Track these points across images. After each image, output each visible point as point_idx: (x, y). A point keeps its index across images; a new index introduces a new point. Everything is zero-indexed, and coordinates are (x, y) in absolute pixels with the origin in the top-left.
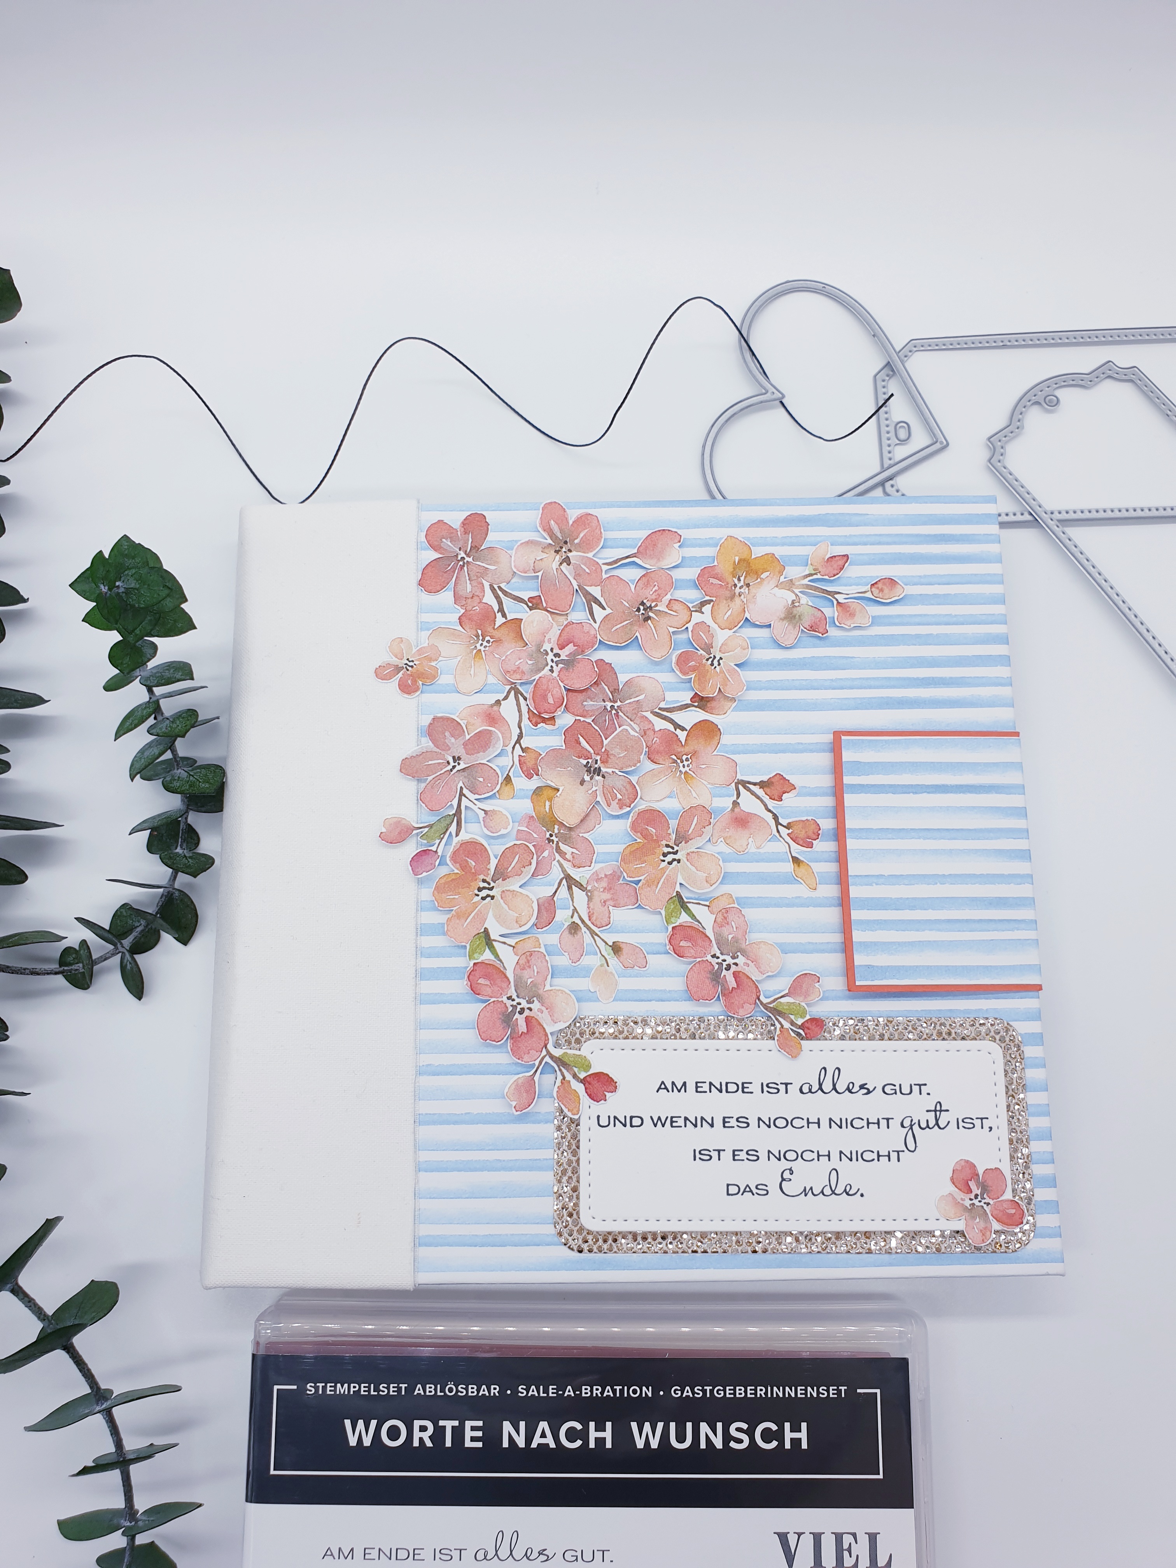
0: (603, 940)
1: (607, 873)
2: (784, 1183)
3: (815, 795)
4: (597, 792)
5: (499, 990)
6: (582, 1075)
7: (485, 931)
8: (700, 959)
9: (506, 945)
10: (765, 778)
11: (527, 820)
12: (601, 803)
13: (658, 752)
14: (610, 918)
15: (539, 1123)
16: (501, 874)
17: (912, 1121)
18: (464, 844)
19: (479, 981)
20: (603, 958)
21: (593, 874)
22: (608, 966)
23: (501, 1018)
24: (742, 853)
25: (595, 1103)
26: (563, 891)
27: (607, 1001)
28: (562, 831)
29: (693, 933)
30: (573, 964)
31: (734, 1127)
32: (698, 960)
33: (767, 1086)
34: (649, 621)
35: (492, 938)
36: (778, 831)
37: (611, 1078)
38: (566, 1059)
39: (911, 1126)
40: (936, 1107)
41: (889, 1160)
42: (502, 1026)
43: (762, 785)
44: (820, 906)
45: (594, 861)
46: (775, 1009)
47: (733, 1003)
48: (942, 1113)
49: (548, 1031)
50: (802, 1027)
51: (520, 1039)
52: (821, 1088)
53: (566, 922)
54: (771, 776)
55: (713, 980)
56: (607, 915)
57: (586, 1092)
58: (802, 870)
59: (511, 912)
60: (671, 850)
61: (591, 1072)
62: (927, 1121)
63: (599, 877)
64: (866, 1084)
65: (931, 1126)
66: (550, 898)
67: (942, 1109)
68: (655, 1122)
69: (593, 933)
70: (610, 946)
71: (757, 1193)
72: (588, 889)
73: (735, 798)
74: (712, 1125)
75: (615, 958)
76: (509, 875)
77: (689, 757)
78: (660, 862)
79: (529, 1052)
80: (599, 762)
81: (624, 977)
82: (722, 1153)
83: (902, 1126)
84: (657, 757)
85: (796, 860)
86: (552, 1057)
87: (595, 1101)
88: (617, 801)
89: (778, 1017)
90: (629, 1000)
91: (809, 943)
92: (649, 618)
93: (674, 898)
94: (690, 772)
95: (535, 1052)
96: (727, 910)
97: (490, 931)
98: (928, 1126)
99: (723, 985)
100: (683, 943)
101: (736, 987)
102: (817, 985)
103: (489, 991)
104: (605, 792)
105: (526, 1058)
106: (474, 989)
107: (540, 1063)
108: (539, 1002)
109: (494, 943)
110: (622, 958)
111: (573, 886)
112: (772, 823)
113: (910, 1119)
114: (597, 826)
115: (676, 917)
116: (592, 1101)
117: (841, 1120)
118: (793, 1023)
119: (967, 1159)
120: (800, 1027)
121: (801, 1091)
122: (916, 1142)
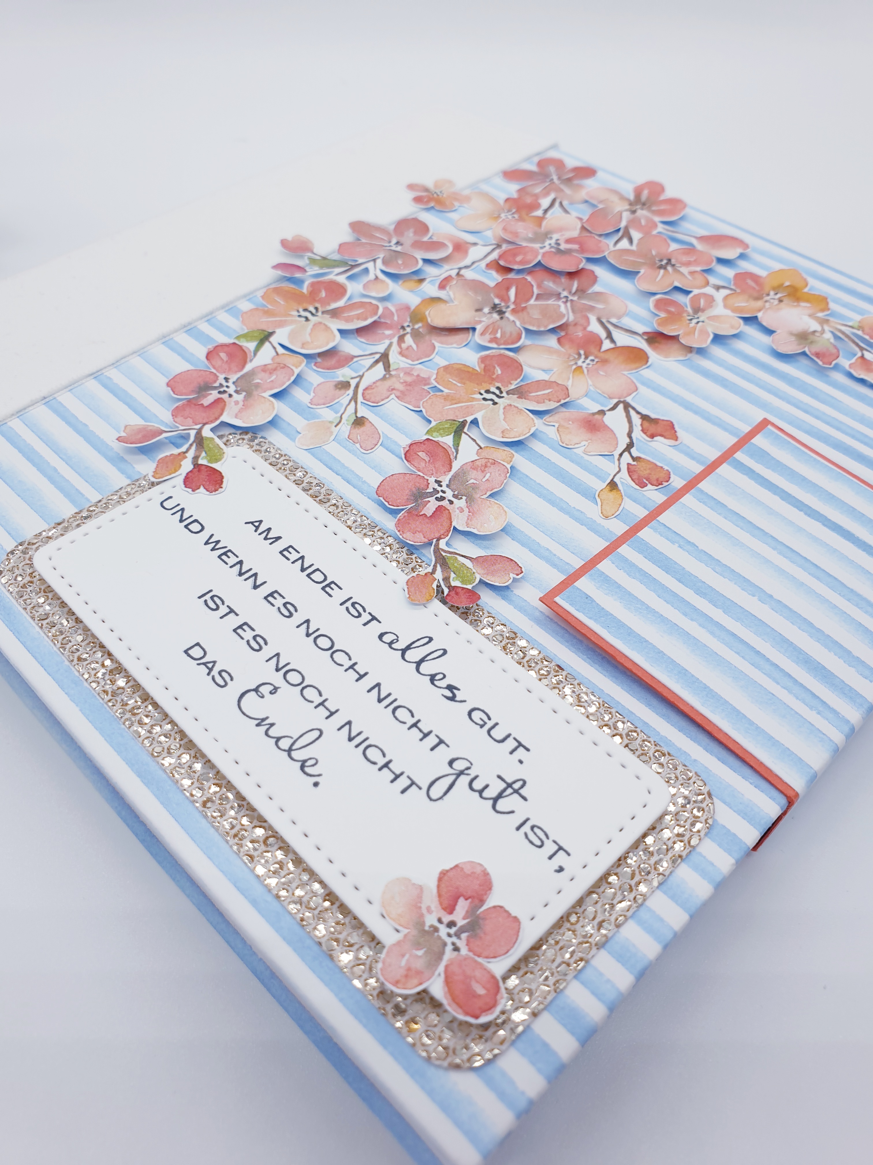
0: (356, 408)
1: (422, 375)
2: (253, 693)
3: (691, 458)
4: (483, 323)
5: (226, 369)
6: (202, 462)
7: (271, 332)
8: (422, 474)
9: (273, 350)
10: (653, 416)
11: (403, 307)
12: (477, 331)
13: (571, 341)
14: (383, 400)
16: (335, 313)
17: (468, 768)
18: (332, 283)
19: (221, 354)
20: (339, 419)
21: (409, 368)
22: (336, 426)
23: (199, 384)
24: (564, 445)
25: (183, 486)
26: (369, 361)
27: (300, 446)
28: (420, 330)
29: (442, 454)
30: (309, 405)
31: (273, 606)
32: (419, 473)
33: (353, 603)
34: (662, 271)
35: (271, 339)
36: (621, 455)
37: (222, 482)
38: (206, 443)
39: (461, 773)
40: (514, 782)
41: (392, 781)
42: (193, 389)
43: (645, 418)
44: (595, 532)
45: (421, 361)
46: (444, 558)
47: (409, 523)
48: (516, 795)
49: (223, 418)
51: (193, 406)
52: (404, 651)
53: (343, 377)
54: (662, 418)
55: (414, 495)
56: (383, 398)
57: (187, 473)
58: (610, 496)
59: (308, 336)
60: (498, 393)
61: (214, 465)
62: (487, 786)
63: (411, 373)
64: (459, 690)
65: (485, 794)
66: (351, 356)
67: (521, 791)
68: (211, 541)
69: (354, 398)
71: (213, 677)
72: (391, 372)
73: (606, 409)
74: (256, 587)
75: (349, 427)
76: (340, 317)
77: (596, 360)
78: (477, 393)
79: (186, 418)
80: (509, 309)
81: (339, 443)
82: (231, 615)
83: (451, 763)
84: (567, 344)
85: (613, 485)
86: (198, 433)
87: (185, 484)
88: (493, 336)
89: (438, 565)
90: (320, 460)
91: (548, 549)
92: (665, 269)
93: (457, 422)
94: (585, 369)
95: (191, 421)
96: (494, 463)
97: (275, 335)
98: (481, 792)
99: (418, 506)
100: (420, 453)
101: (428, 516)
102: (513, 576)
103: (218, 364)
104: (490, 326)
105: (179, 419)
106: (210, 355)
107: (184, 430)
108: (245, 397)
109: (267, 342)
110: (353, 431)
111: (381, 363)
112: (623, 446)
113: (469, 765)
115: (440, 434)
116: (182, 484)
117: (390, 694)
118: (446, 579)
119: (490, 870)
120: (450, 587)
121: (381, 636)
122: (446, 793)
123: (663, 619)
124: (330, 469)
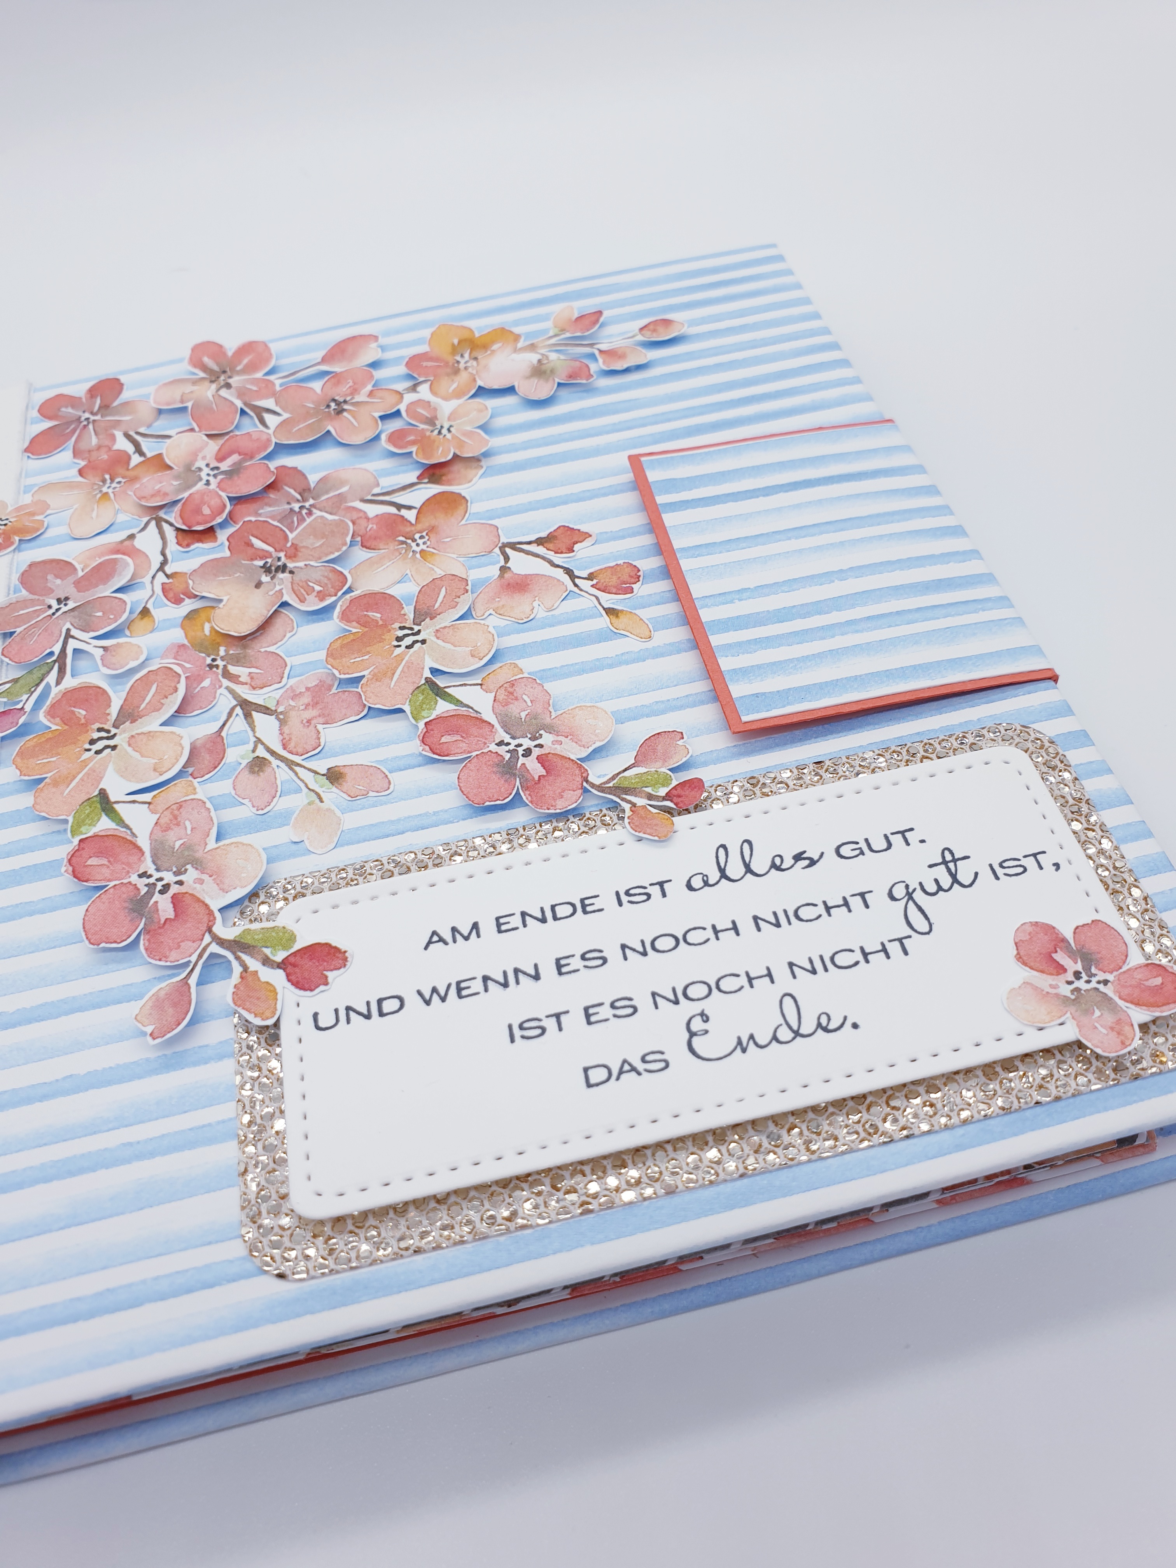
0: (309, 770)
1: (310, 685)
2: (695, 1041)
3: (623, 537)
4: (284, 591)
5: (124, 869)
6: (280, 956)
7: (100, 793)
8: (478, 753)
9: (137, 805)
10: (544, 534)
11: (175, 650)
12: (290, 602)
13: (375, 538)
14: (319, 739)
15: (206, 1063)
16: (128, 714)
17: (907, 887)
18: (69, 694)
19: (89, 862)
20: (313, 794)
21: (286, 691)
22: (322, 801)
23: (126, 908)
24: (526, 620)
25: (308, 993)
26: (238, 723)
27: (325, 850)
28: (231, 652)
29: (461, 722)
30: (261, 812)
31: (578, 970)
32: (474, 754)
33: (627, 893)
34: (345, 414)
35: (112, 799)
36: (576, 585)
37: (335, 948)
38: (248, 940)
39: (910, 895)
40: (943, 857)
41: (888, 957)
42: (129, 918)
43: (540, 542)
44: (662, 655)
45: (286, 675)
46: (616, 788)
47: (544, 795)
48: (958, 863)
49: (215, 906)
50: (668, 797)
51: (162, 930)
52: (723, 875)
53: (243, 759)
54: (552, 530)
55: (503, 774)
56: (315, 736)
57: (289, 980)
58: (623, 621)
59: (144, 759)
60: (410, 632)
61: (297, 947)
62: (936, 881)
63: (298, 692)
64: (805, 852)
65: (946, 887)
66: (214, 736)
67: (956, 857)
68: (427, 997)
69: (290, 764)
70: (323, 775)
71: (646, 1071)
72: (279, 711)
73: (502, 563)
74: (537, 977)
75: (334, 789)
76: (141, 713)
77: (424, 534)
78: (393, 648)
79: (179, 947)
80: (283, 559)
81: (352, 811)
82: (563, 1018)
83: (892, 898)
84: (373, 544)
85: (610, 612)
86: (221, 942)
87: (305, 990)
88: (315, 594)
89: (624, 796)
90: (365, 841)
91: (657, 702)
92: (344, 410)
93: (423, 687)
94: (428, 549)
95: (190, 943)
96: (512, 684)
97: (109, 791)
98: (940, 888)
99: (523, 776)
100: (443, 740)
101: (545, 774)
102: (680, 742)
103: (106, 872)
104: (296, 588)
105: (174, 955)
106: (79, 875)
107: (200, 956)
108: (197, 869)
109: (115, 806)
110: (345, 788)
111: (254, 713)
112: (566, 579)
113: (904, 884)
114: (288, 635)
115: (429, 709)
116: (302, 993)
117: (775, 914)
118: (650, 797)
119: (1033, 920)
120: (664, 799)
121: (690, 887)
122: (926, 917)
123: (819, 657)
124: (388, 836)
